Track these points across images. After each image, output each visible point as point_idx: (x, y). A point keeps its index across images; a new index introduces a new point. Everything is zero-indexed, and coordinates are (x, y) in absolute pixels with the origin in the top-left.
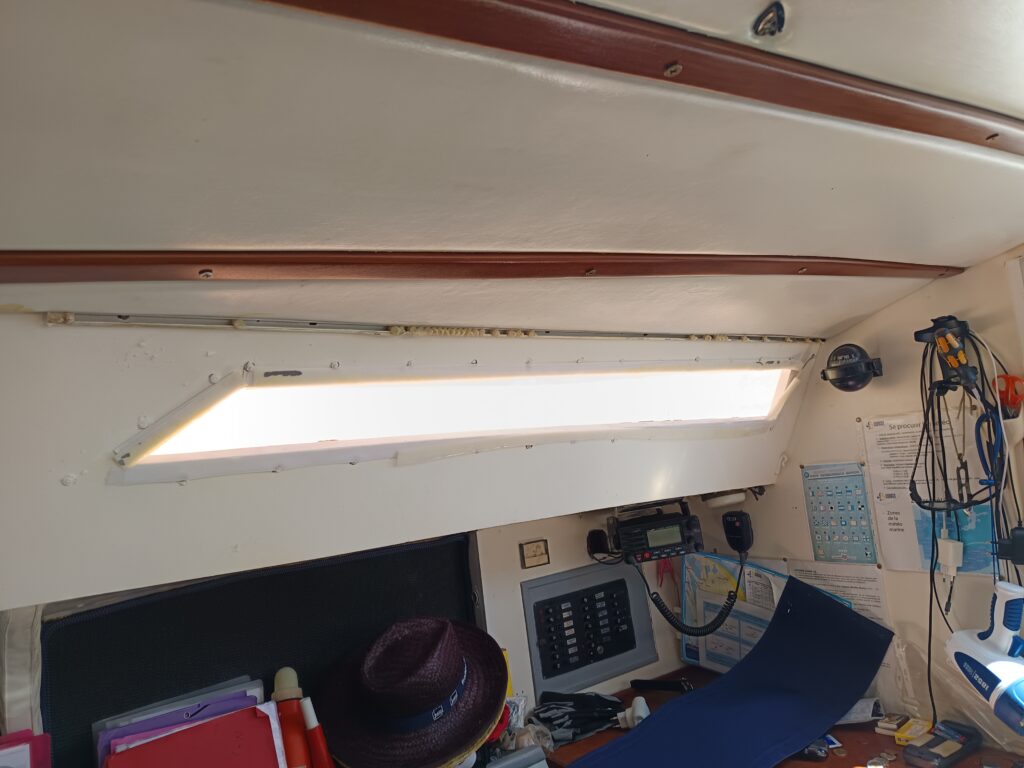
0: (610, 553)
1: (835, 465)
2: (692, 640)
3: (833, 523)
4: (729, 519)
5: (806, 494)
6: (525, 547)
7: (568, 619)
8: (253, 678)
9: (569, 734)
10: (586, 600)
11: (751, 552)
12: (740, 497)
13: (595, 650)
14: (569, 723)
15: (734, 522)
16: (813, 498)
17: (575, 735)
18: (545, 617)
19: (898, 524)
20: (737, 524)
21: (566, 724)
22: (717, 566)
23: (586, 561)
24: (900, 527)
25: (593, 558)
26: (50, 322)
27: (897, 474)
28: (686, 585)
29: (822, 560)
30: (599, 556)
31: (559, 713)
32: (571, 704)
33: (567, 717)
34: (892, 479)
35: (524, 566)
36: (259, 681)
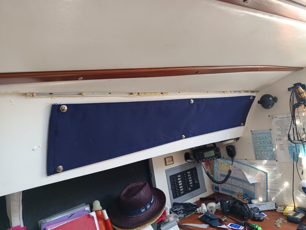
0: (192, 159)
1: (262, 130)
2: (217, 185)
3: (262, 148)
4: (228, 148)
5: (253, 139)
6: (166, 159)
7: (180, 180)
8: (86, 204)
9: (182, 216)
10: (185, 174)
11: (235, 158)
12: (232, 141)
13: (188, 189)
14: (182, 212)
15: (230, 149)
16: (255, 141)
17: (184, 216)
18: (173, 180)
19: (283, 148)
20: (231, 149)
21: (181, 213)
22: (225, 162)
23: (185, 162)
24: (283, 149)
25: (186, 161)
26: (28, 96)
27: (282, 133)
28: (215, 168)
29: (258, 159)
30: (188, 161)
31: (179, 209)
32: (182, 206)
33: (182, 210)
34: (280, 134)
35: (166, 165)
36: (88, 205)
